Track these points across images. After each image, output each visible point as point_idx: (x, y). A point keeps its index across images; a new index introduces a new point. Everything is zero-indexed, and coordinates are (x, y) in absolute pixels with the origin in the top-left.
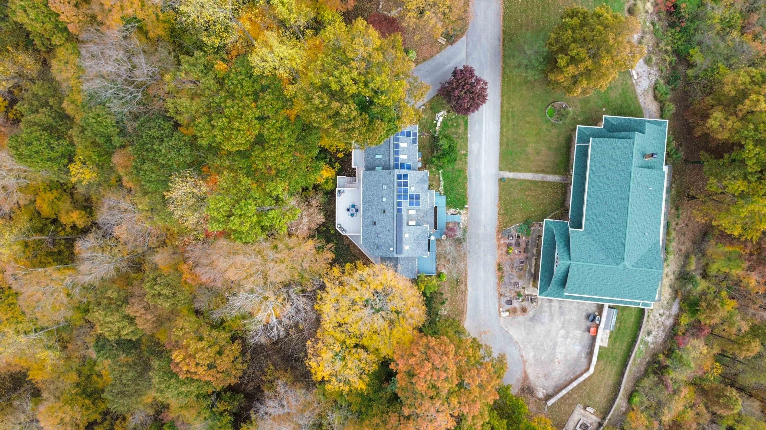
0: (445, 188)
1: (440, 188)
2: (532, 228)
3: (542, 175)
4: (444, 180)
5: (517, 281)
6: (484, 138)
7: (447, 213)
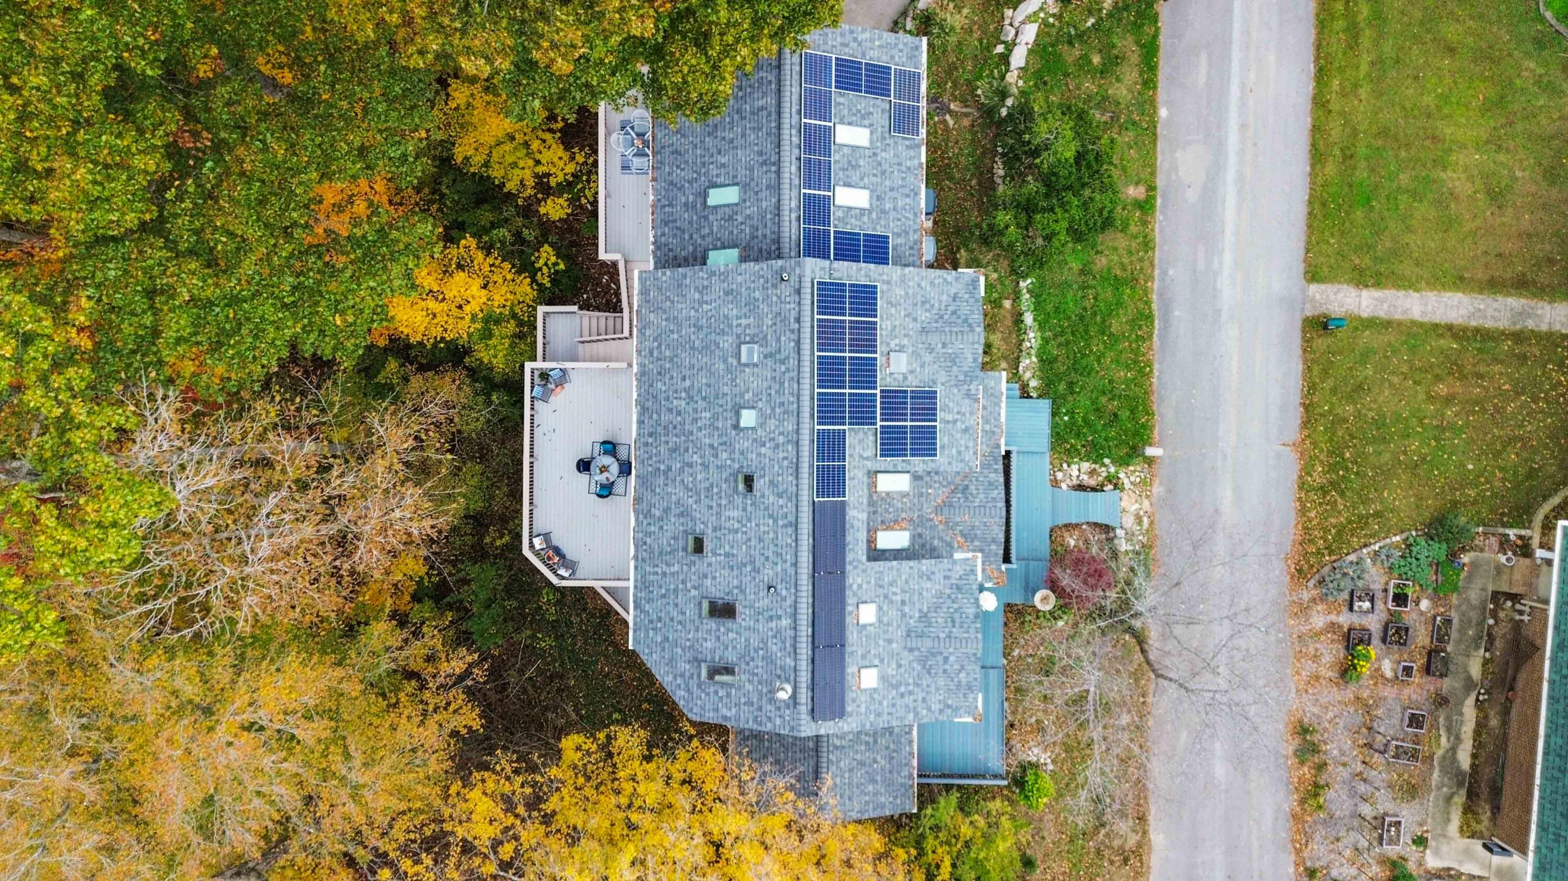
0: (1046, 362)
1: (1025, 362)
2: (1465, 559)
3: (1514, 302)
4: (1041, 328)
5: (1389, 807)
6: (1233, 122)
7: (1055, 483)
